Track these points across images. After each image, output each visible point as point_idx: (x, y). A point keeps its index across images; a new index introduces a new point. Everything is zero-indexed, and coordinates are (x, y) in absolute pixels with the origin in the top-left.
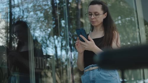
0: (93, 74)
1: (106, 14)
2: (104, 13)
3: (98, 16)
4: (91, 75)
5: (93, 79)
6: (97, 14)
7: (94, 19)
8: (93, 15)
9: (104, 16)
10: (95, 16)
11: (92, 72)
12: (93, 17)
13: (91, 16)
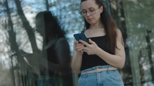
0: (102, 77)
1: (102, 7)
2: (99, 7)
3: (94, 12)
4: (100, 77)
5: (102, 83)
6: (92, 9)
7: (90, 16)
8: (88, 13)
9: (100, 10)
10: (90, 13)
11: (99, 74)
12: (88, 14)
13: (87, 13)
